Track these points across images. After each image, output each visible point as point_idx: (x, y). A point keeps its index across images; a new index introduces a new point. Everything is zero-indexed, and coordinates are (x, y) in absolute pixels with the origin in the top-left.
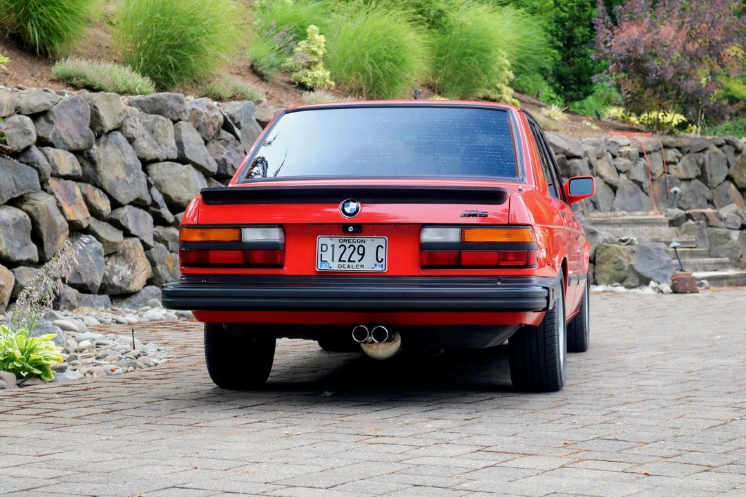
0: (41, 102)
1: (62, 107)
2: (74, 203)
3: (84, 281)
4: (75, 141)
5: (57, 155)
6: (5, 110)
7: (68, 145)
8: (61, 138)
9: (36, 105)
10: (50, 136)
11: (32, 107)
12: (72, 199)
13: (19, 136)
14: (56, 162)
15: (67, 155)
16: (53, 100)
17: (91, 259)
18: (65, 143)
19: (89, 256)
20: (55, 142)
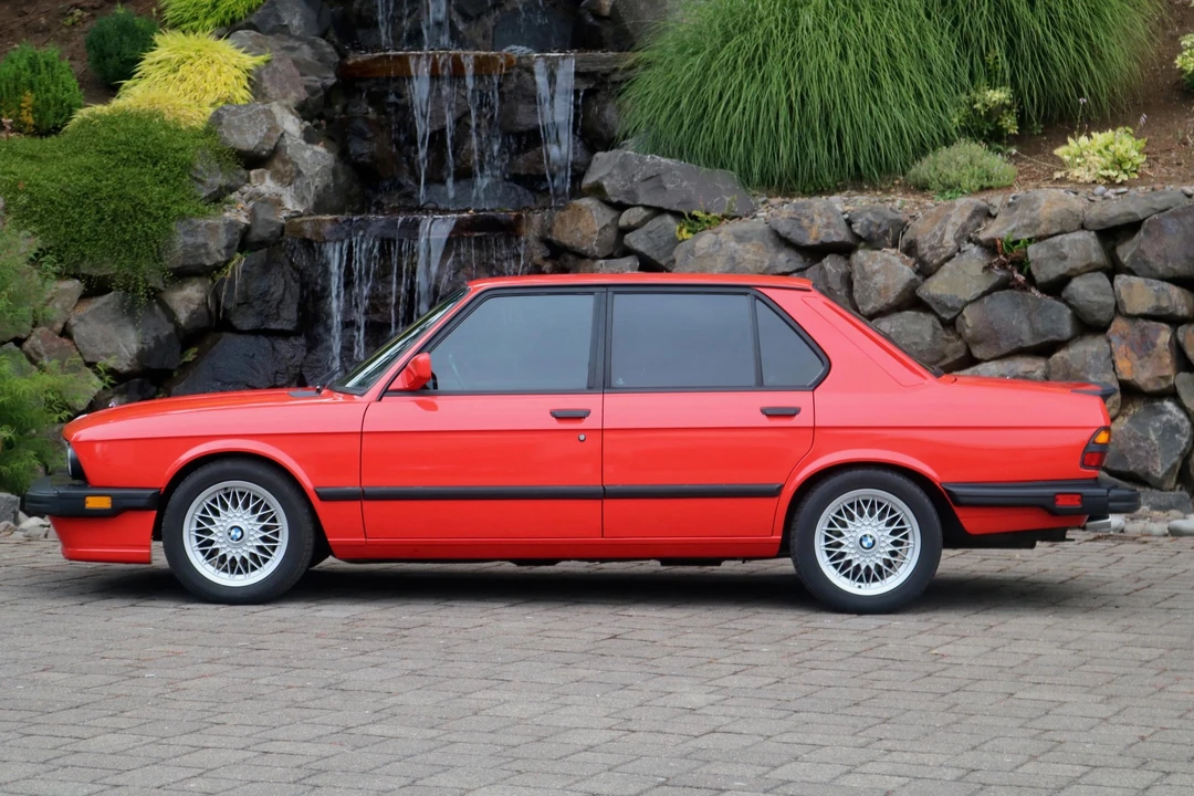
0: (1122, 210)
1: (1175, 215)
2: (1149, 356)
3: (1132, 468)
4: (1170, 264)
5: (1130, 285)
6: (1043, 227)
7: (1156, 271)
8: (1146, 262)
9: (1111, 216)
10: (1125, 260)
11: (1104, 218)
12: (1148, 349)
13: (1051, 262)
14: (1124, 295)
15: (1151, 285)
16: (1156, 206)
17: (1153, 437)
18: (1151, 269)
19: (1151, 432)
20: (1133, 267)
